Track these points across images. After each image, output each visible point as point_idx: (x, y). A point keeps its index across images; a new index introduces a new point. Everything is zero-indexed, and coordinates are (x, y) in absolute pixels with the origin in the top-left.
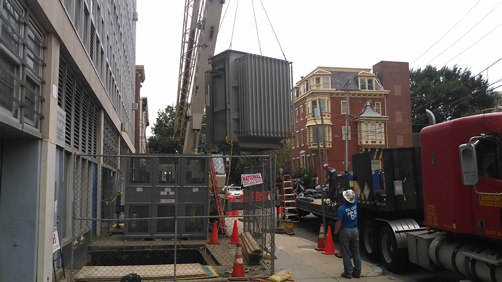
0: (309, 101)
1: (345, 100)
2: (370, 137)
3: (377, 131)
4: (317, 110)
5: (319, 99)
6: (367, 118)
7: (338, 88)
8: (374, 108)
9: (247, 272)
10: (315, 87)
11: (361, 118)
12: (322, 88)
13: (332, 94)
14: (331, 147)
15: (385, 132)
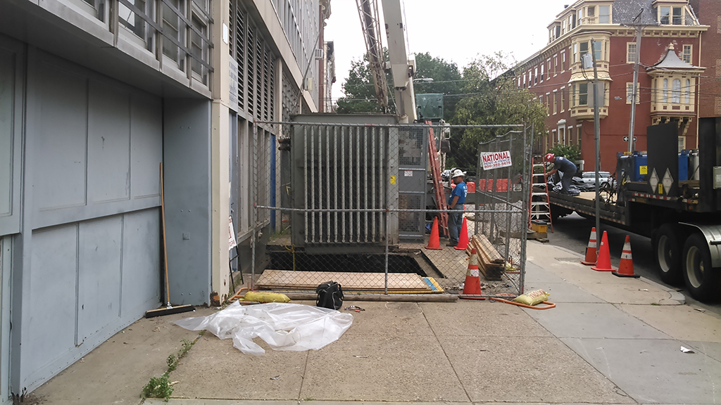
0: (576, 43)
1: (635, 41)
2: (670, 100)
3: (684, 90)
4: (589, 57)
5: (592, 41)
6: (669, 70)
7: (623, 23)
8: (680, 54)
9: (484, 289)
10: (586, 21)
11: (658, 70)
12: (597, 23)
13: (613, 32)
14: (607, 114)
15: (696, 93)
